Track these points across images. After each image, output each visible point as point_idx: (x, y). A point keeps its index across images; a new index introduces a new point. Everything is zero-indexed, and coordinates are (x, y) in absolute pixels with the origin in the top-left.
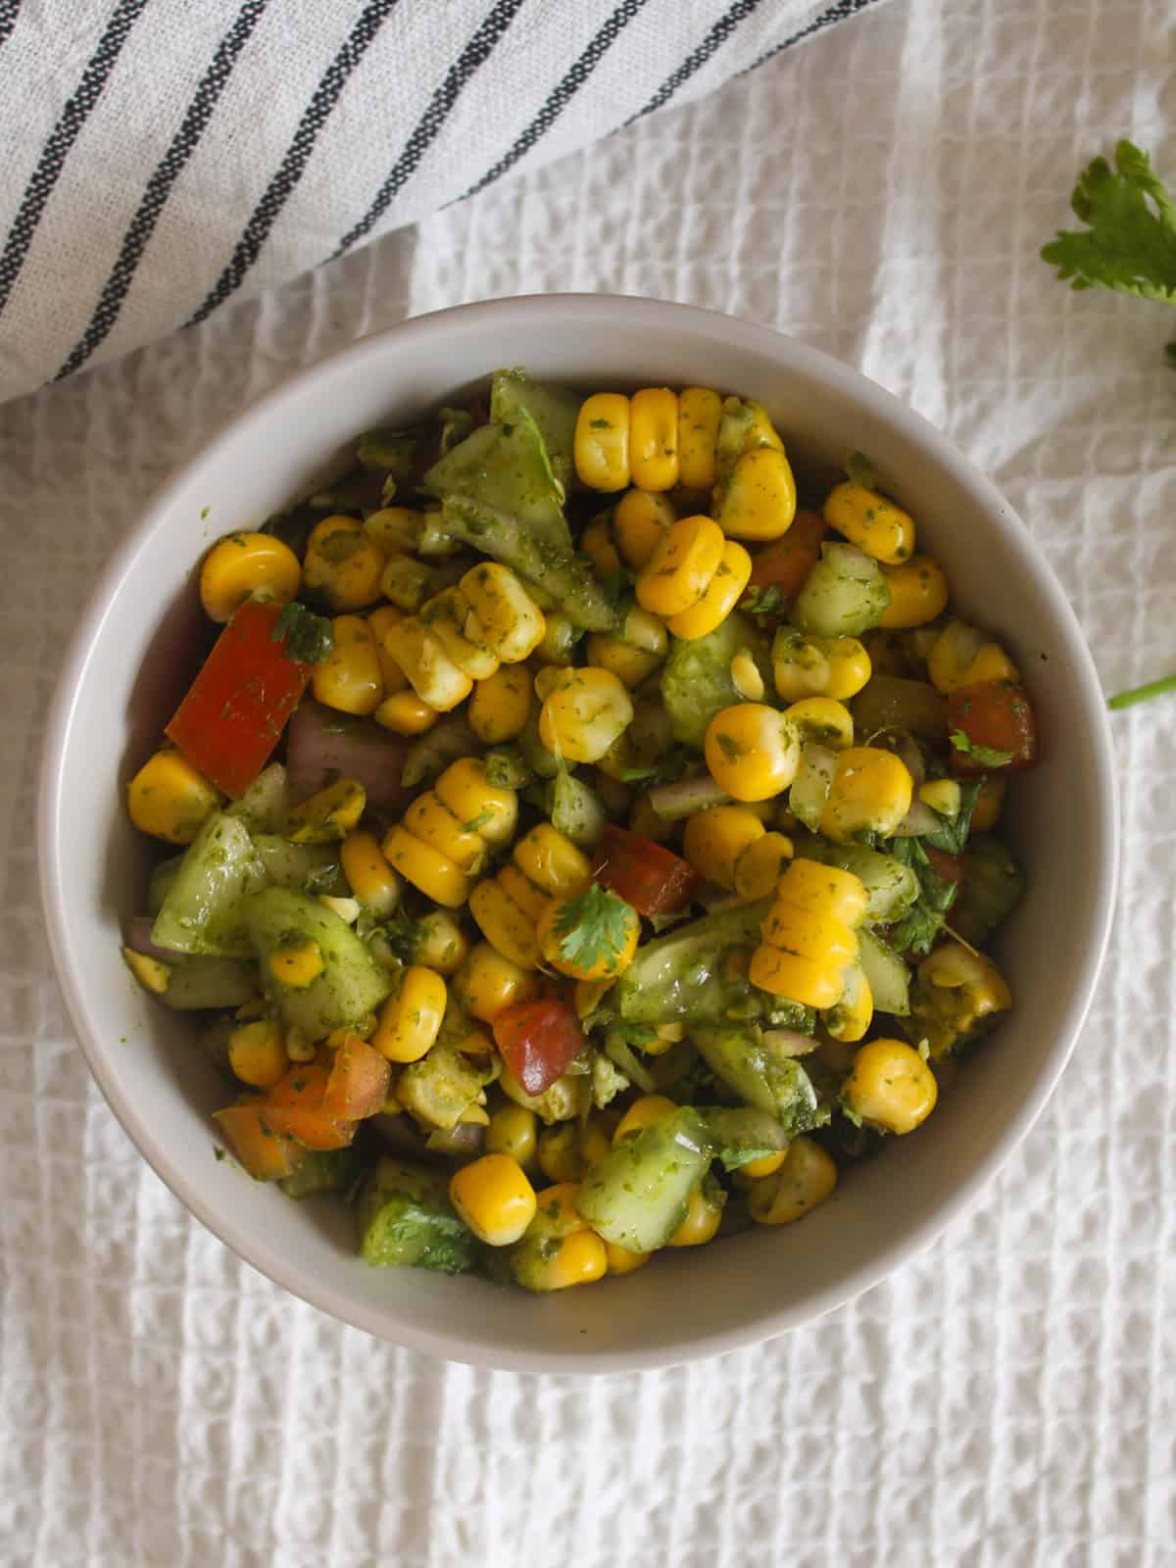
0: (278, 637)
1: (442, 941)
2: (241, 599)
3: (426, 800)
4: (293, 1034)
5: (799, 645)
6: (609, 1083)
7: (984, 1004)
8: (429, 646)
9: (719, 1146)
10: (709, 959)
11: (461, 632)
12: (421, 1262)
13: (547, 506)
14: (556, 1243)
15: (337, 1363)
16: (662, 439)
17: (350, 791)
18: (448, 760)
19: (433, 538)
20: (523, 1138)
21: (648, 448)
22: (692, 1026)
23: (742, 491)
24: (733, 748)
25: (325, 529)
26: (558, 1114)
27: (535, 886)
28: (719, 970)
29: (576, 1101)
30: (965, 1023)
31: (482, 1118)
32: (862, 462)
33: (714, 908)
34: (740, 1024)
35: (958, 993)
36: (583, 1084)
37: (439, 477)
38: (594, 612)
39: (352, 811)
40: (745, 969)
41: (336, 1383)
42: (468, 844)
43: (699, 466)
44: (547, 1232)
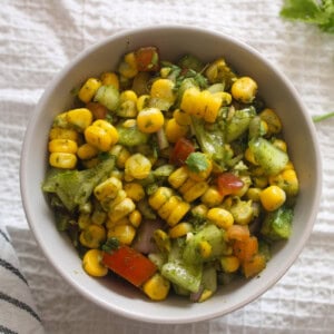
0: (112, 253)
1: (200, 210)
2: (102, 265)
3: (160, 212)
5: (122, 109)
6: (241, 166)
7: (222, 63)
8: (117, 208)
9: (259, 136)
10: (208, 134)
12: (290, 222)
13: (80, 176)
14: (285, 182)
15: (317, 260)
16: (63, 144)
17: (157, 234)
18: (149, 207)
19: (87, 208)
20: (256, 191)
21: (65, 147)
22: (226, 141)
23: (79, 122)
25: (83, 241)
26: (249, 181)
27: (185, 182)
28: (211, 132)
29: (245, 175)
30: (228, 69)
31: (250, 202)
32: (73, 91)
33: (193, 133)
34: (226, 127)
35: (219, 71)
36: (241, 173)
37: (70, 206)
38: (109, 164)
39: (163, 234)
40: (211, 124)
41: (323, 261)
42: (173, 201)
43: (70, 134)
44: (282, 184)
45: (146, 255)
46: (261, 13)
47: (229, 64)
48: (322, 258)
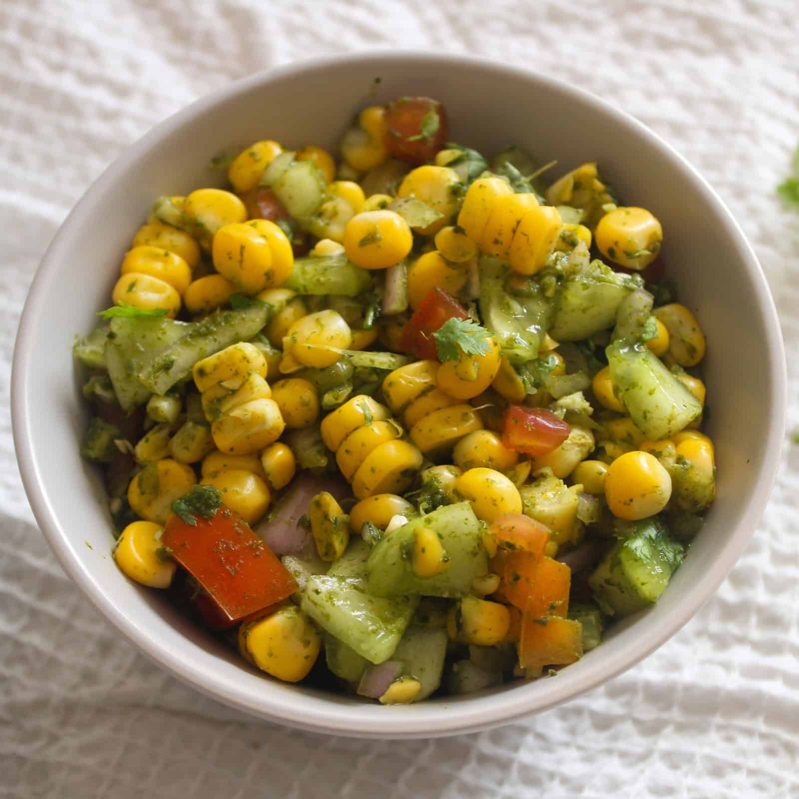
0: (193, 521)
1: (445, 475)
3: (341, 456)
4: (479, 585)
5: (320, 215)
6: (577, 401)
7: (589, 169)
8: (236, 413)
10: (508, 299)
11: (234, 392)
13: (174, 330)
16: (156, 257)
17: (318, 504)
18: (320, 442)
19: (166, 407)
20: (598, 466)
21: (159, 266)
22: (550, 328)
23: (208, 218)
24: (370, 239)
26: (588, 439)
27: (424, 393)
28: (517, 295)
29: (582, 426)
30: (598, 185)
31: (579, 487)
33: (475, 291)
34: (559, 293)
35: (577, 186)
36: (572, 418)
37: (126, 397)
38: (254, 319)
39: (332, 505)
40: (521, 277)
42: (379, 430)
43: (180, 240)
44: (671, 462)
45: (280, 557)
46: (731, 177)
47: (603, 175)
48: (751, 763)
